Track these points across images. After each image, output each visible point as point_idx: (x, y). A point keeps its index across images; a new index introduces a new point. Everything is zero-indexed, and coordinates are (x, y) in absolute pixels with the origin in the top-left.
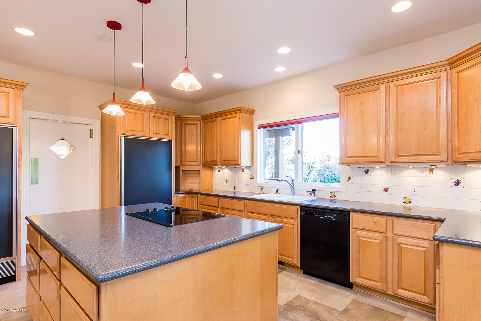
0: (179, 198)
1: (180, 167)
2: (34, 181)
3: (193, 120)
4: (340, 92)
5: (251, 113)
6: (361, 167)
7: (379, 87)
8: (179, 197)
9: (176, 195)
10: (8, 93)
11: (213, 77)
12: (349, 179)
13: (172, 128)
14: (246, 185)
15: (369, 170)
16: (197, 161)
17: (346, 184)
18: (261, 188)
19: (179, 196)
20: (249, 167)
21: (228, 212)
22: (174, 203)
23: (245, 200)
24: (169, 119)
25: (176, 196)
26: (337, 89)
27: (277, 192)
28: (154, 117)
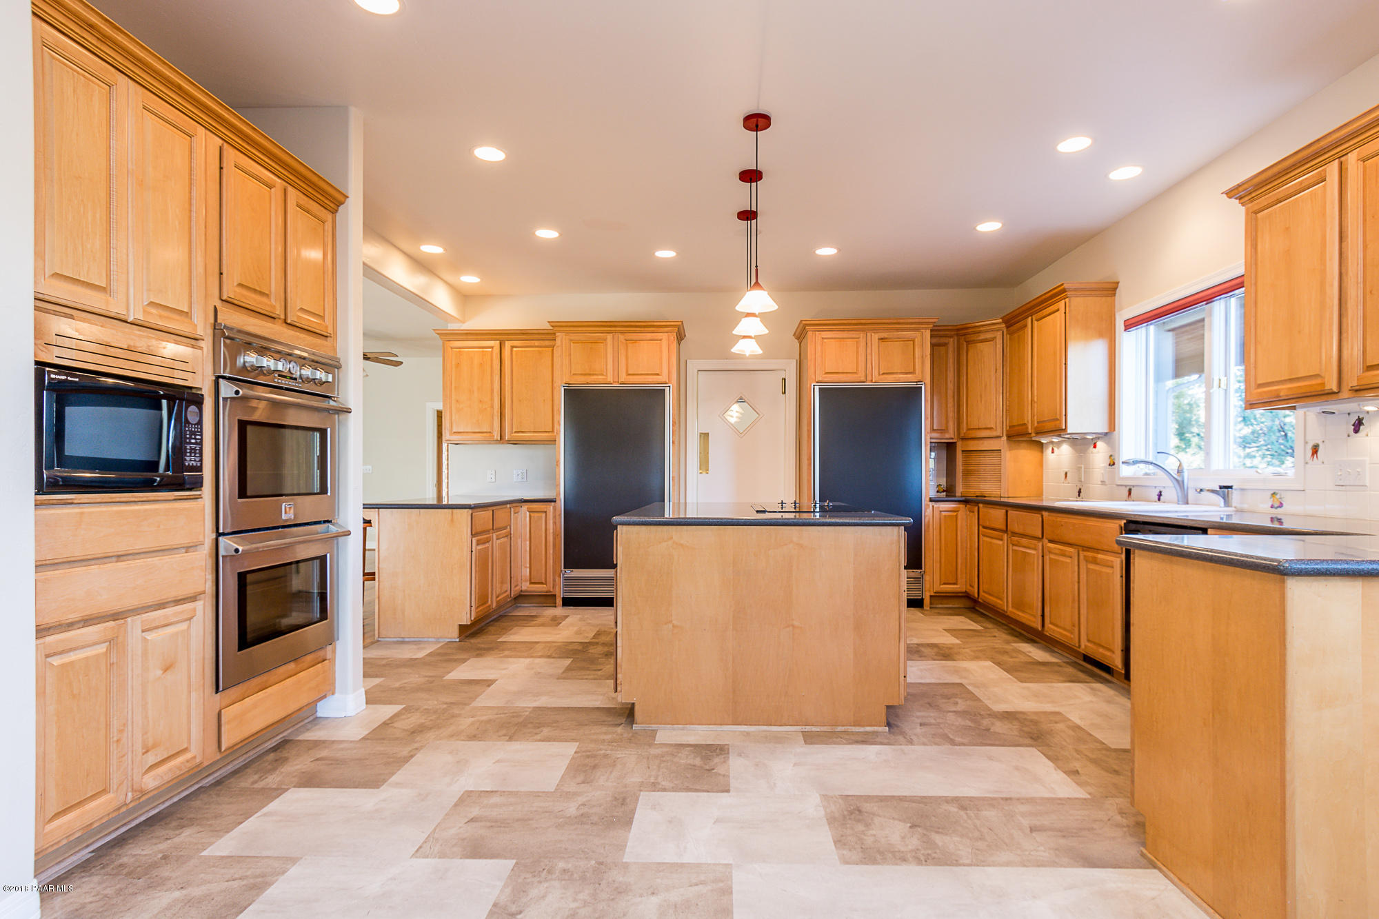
0: (941, 511)
1: (955, 443)
2: (704, 465)
3: (987, 331)
4: (1243, 204)
5: (1110, 292)
6: (1334, 413)
7: (1322, 173)
8: (941, 509)
9: (934, 503)
10: (661, 340)
11: (976, 230)
12: (1315, 450)
13: (922, 357)
14: (1100, 483)
15: (1363, 418)
16: (994, 427)
17: (1307, 465)
18: (1128, 488)
19: (939, 507)
20: (1106, 434)
21: (1018, 542)
22: (929, 522)
23: (1045, 514)
24: (916, 339)
25: (933, 506)
26: (1236, 199)
27: (1159, 499)
28: (882, 339)
